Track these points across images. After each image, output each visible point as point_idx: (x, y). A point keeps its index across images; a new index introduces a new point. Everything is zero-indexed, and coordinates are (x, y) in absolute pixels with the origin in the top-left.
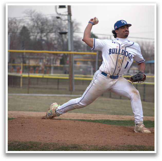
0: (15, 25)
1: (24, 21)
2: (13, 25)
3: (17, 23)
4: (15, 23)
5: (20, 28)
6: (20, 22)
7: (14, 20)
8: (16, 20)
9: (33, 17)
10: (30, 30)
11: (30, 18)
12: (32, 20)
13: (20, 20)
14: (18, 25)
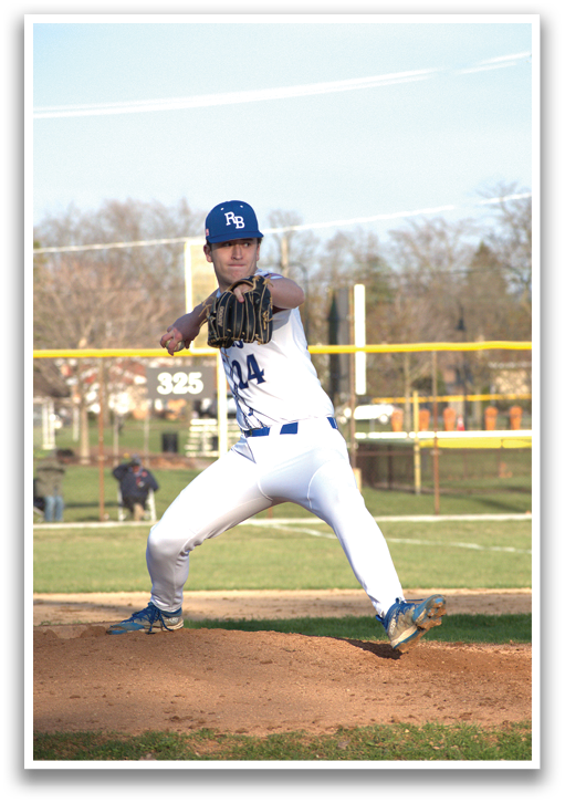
0: (443, 245)
1: (477, 225)
2: (435, 243)
3: (450, 234)
4: (442, 235)
5: (462, 252)
6: (459, 232)
7: (438, 226)
8: (444, 224)
9: (512, 209)
10: (501, 258)
11: (499, 212)
12: (508, 219)
13: (461, 223)
14: (451, 243)
